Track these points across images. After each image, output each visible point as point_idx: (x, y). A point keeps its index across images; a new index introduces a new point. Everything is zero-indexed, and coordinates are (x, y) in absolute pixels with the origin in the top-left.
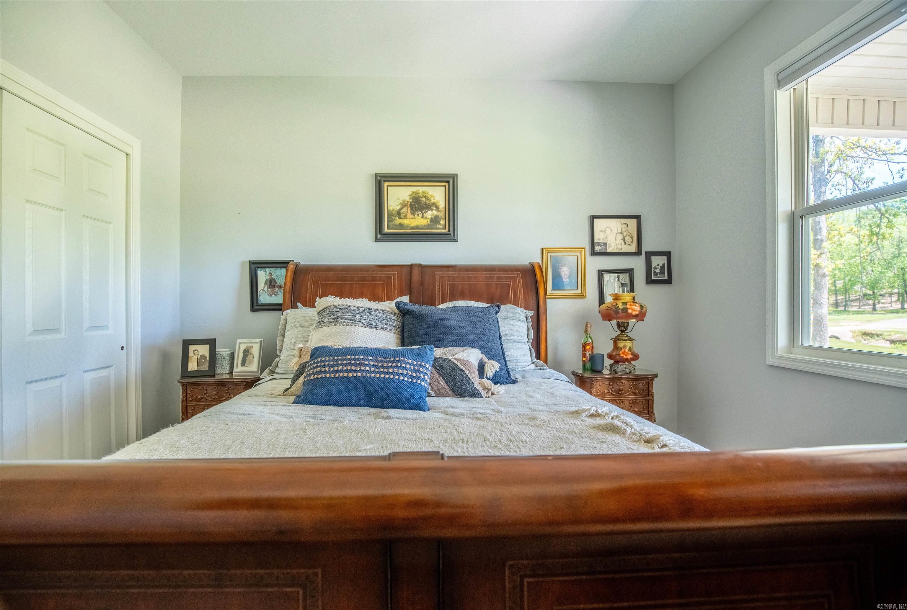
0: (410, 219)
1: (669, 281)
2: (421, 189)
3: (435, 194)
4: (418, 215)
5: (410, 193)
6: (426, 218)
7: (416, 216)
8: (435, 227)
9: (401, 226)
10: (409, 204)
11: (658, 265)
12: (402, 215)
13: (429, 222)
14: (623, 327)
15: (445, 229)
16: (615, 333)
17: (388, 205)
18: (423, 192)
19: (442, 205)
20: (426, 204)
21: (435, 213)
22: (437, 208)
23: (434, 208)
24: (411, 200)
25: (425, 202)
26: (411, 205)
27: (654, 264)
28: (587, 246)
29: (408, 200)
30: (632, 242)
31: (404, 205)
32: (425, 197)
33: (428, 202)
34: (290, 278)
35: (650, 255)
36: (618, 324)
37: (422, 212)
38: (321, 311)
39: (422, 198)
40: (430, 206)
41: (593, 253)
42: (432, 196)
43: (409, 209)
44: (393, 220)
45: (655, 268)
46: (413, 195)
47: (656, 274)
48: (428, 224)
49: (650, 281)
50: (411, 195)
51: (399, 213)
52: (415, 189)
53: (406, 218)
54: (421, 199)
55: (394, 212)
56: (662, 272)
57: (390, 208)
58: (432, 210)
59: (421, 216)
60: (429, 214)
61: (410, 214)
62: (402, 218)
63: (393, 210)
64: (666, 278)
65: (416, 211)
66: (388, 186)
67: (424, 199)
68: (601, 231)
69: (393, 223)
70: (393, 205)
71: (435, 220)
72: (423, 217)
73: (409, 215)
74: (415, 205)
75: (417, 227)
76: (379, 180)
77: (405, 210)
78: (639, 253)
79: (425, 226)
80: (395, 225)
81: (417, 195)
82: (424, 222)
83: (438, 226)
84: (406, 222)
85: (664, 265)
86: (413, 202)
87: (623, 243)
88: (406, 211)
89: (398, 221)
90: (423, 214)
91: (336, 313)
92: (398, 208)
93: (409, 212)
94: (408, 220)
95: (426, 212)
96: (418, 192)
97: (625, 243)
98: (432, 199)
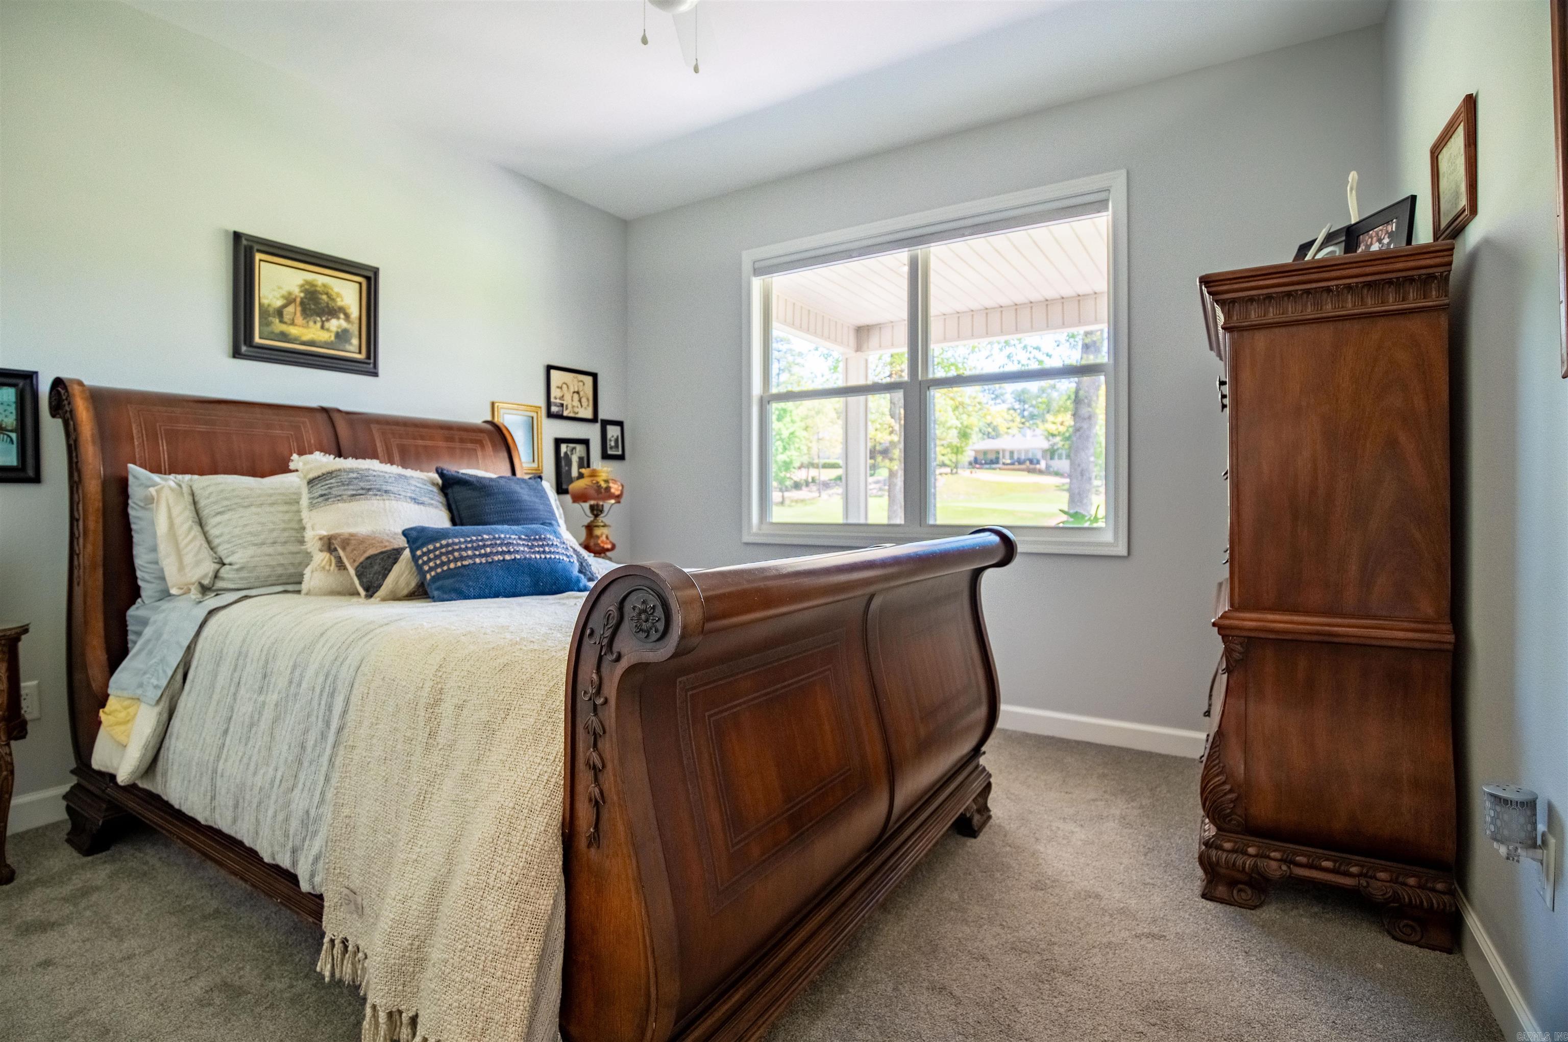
0: (299, 326)
1: (621, 457)
2: (322, 279)
3: (343, 292)
4: (315, 322)
5: (301, 282)
6: (328, 330)
7: (311, 323)
8: (341, 348)
9: (284, 337)
10: (298, 300)
11: (613, 436)
12: (287, 317)
13: (333, 338)
14: (596, 511)
15: (360, 352)
16: (589, 518)
17: (261, 295)
18: (324, 286)
19: (354, 312)
20: (328, 306)
21: (343, 323)
22: (347, 317)
23: (342, 316)
24: (302, 295)
25: (328, 304)
26: (302, 303)
27: (609, 436)
28: (542, 403)
29: (299, 294)
30: (588, 405)
31: (289, 300)
32: (327, 294)
33: (331, 304)
34: (88, 411)
35: (605, 423)
36: (592, 508)
37: (321, 319)
38: (319, 477)
39: (322, 294)
40: (335, 310)
41: (550, 415)
42: (338, 295)
43: (299, 309)
44: (269, 324)
45: (610, 440)
46: (307, 287)
47: (611, 448)
48: (332, 342)
49: (605, 456)
50: (302, 286)
51: (280, 313)
52: (310, 277)
53: (293, 323)
54: (320, 296)
55: (271, 310)
56: (617, 446)
57: (265, 301)
58: (338, 318)
59: (319, 324)
60: (335, 324)
61: (301, 319)
62: (285, 323)
63: (269, 305)
64: (620, 453)
65: (311, 315)
66: (260, 260)
67: (324, 297)
68: (558, 387)
69: (269, 329)
70: (271, 297)
71: (342, 336)
72: (322, 327)
73: (299, 319)
74: (309, 304)
75: (312, 343)
76: (245, 247)
77: (290, 309)
78: (594, 420)
79: (326, 343)
80: (273, 333)
81: (313, 289)
82: (324, 336)
83: (348, 347)
84: (293, 331)
85: (618, 437)
86: (305, 298)
87: (580, 406)
88: (293, 310)
89: (278, 327)
90: (323, 322)
91: (356, 481)
92: (279, 303)
93: (298, 314)
94: (296, 328)
95: (328, 320)
96: (315, 283)
97: (582, 406)
98: (338, 299)
